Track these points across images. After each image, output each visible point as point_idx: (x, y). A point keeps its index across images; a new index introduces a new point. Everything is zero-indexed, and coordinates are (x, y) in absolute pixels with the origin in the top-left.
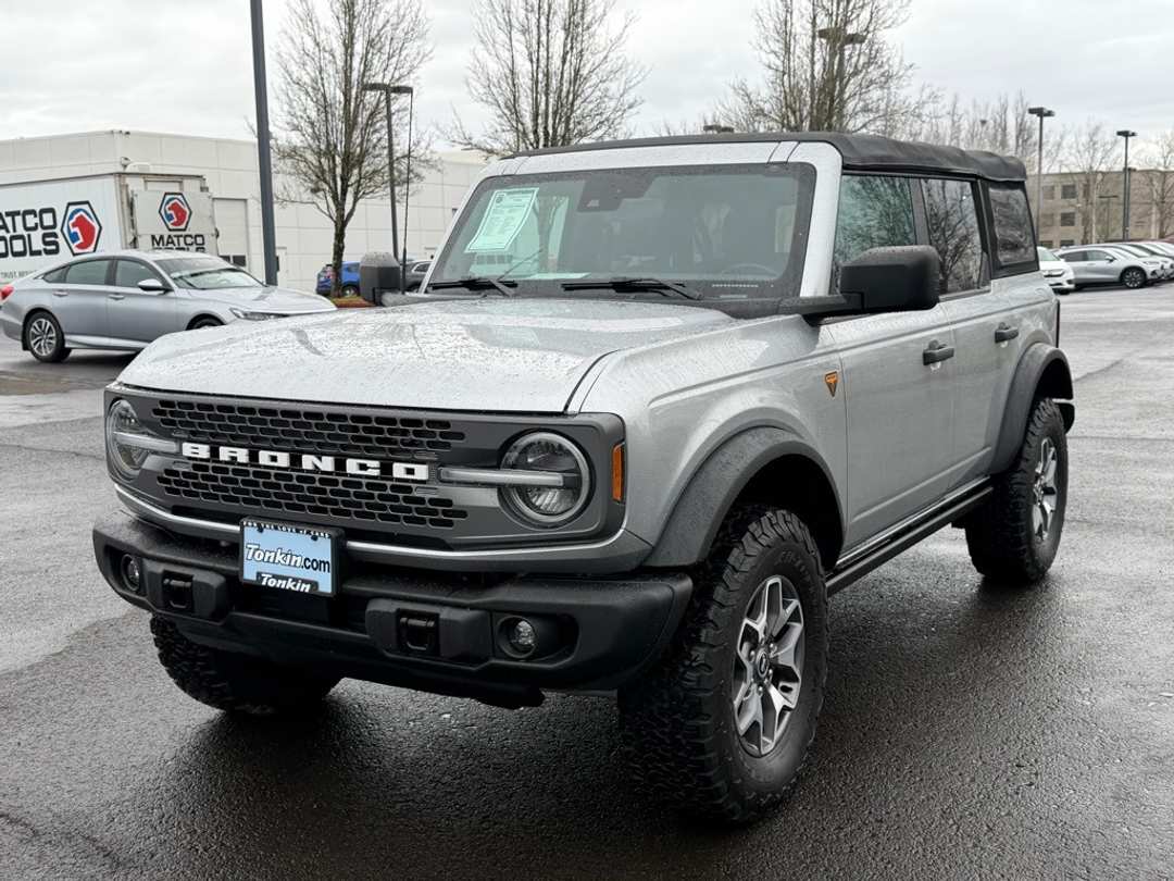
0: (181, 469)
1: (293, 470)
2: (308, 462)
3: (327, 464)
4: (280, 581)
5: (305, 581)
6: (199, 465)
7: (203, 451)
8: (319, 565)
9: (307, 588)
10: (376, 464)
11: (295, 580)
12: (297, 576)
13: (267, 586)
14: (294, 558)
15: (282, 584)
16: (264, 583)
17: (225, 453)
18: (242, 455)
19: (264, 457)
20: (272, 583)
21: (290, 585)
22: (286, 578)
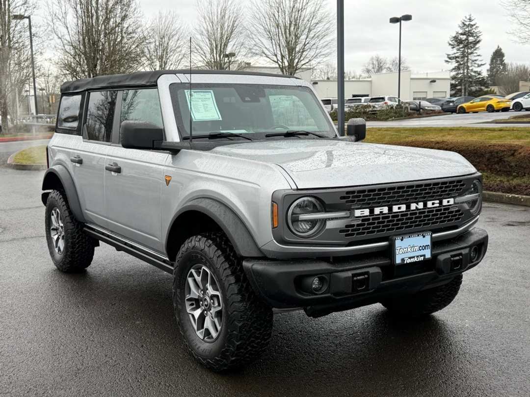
0: (355, 223)
1: (408, 211)
2: (413, 206)
3: (421, 205)
4: (412, 259)
5: (421, 256)
6: (365, 219)
7: (366, 212)
8: (425, 247)
9: (422, 258)
10: (438, 201)
11: (417, 257)
12: (418, 255)
13: (407, 263)
14: (415, 248)
15: (412, 260)
16: (405, 262)
17: (377, 211)
18: (385, 210)
19: (395, 209)
20: (409, 261)
21: (416, 259)
22: (414, 257)
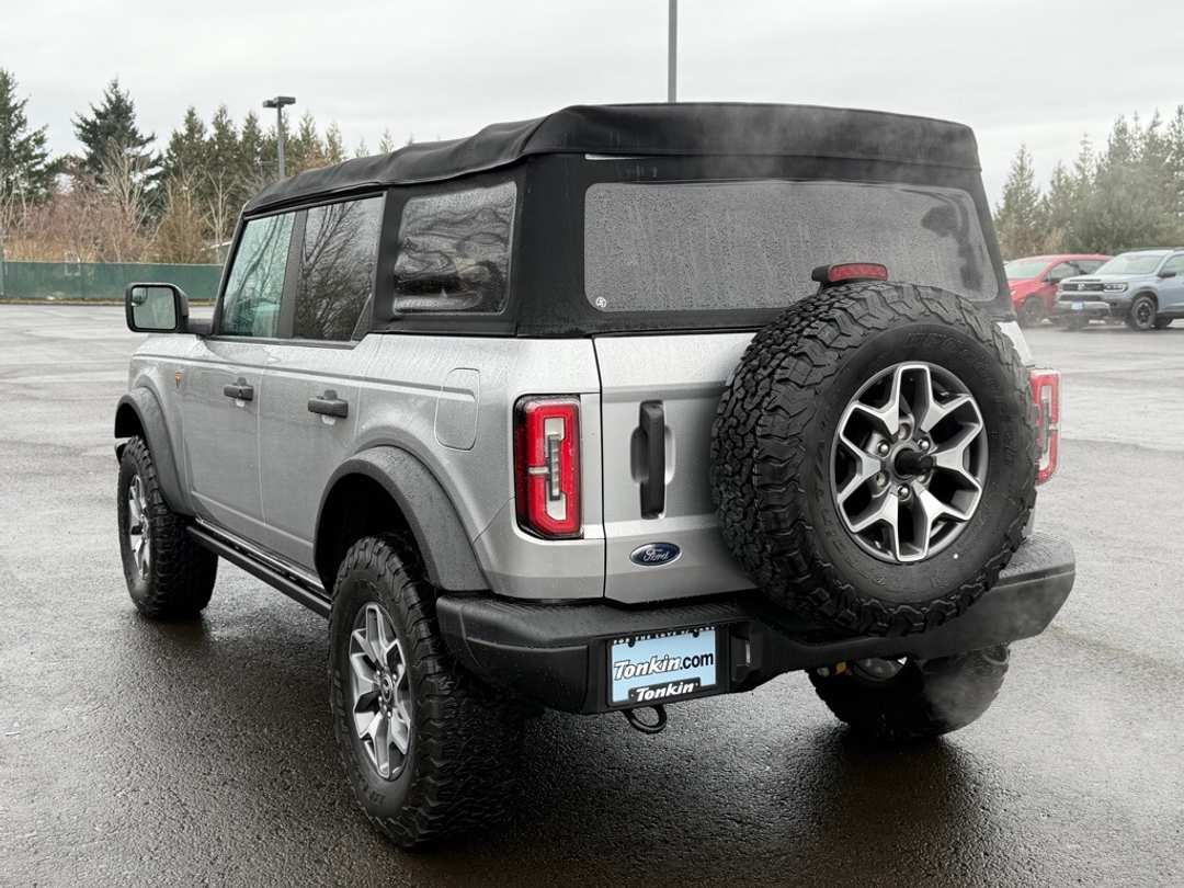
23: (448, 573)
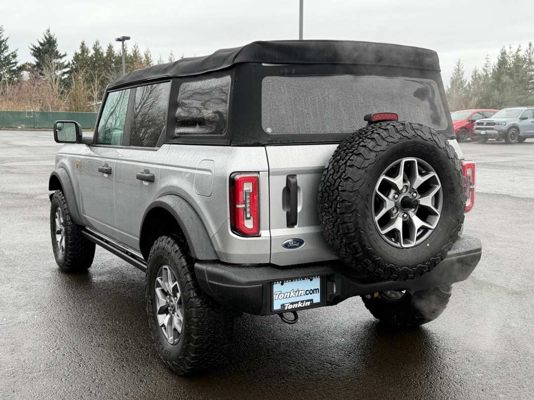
23: (200, 252)
